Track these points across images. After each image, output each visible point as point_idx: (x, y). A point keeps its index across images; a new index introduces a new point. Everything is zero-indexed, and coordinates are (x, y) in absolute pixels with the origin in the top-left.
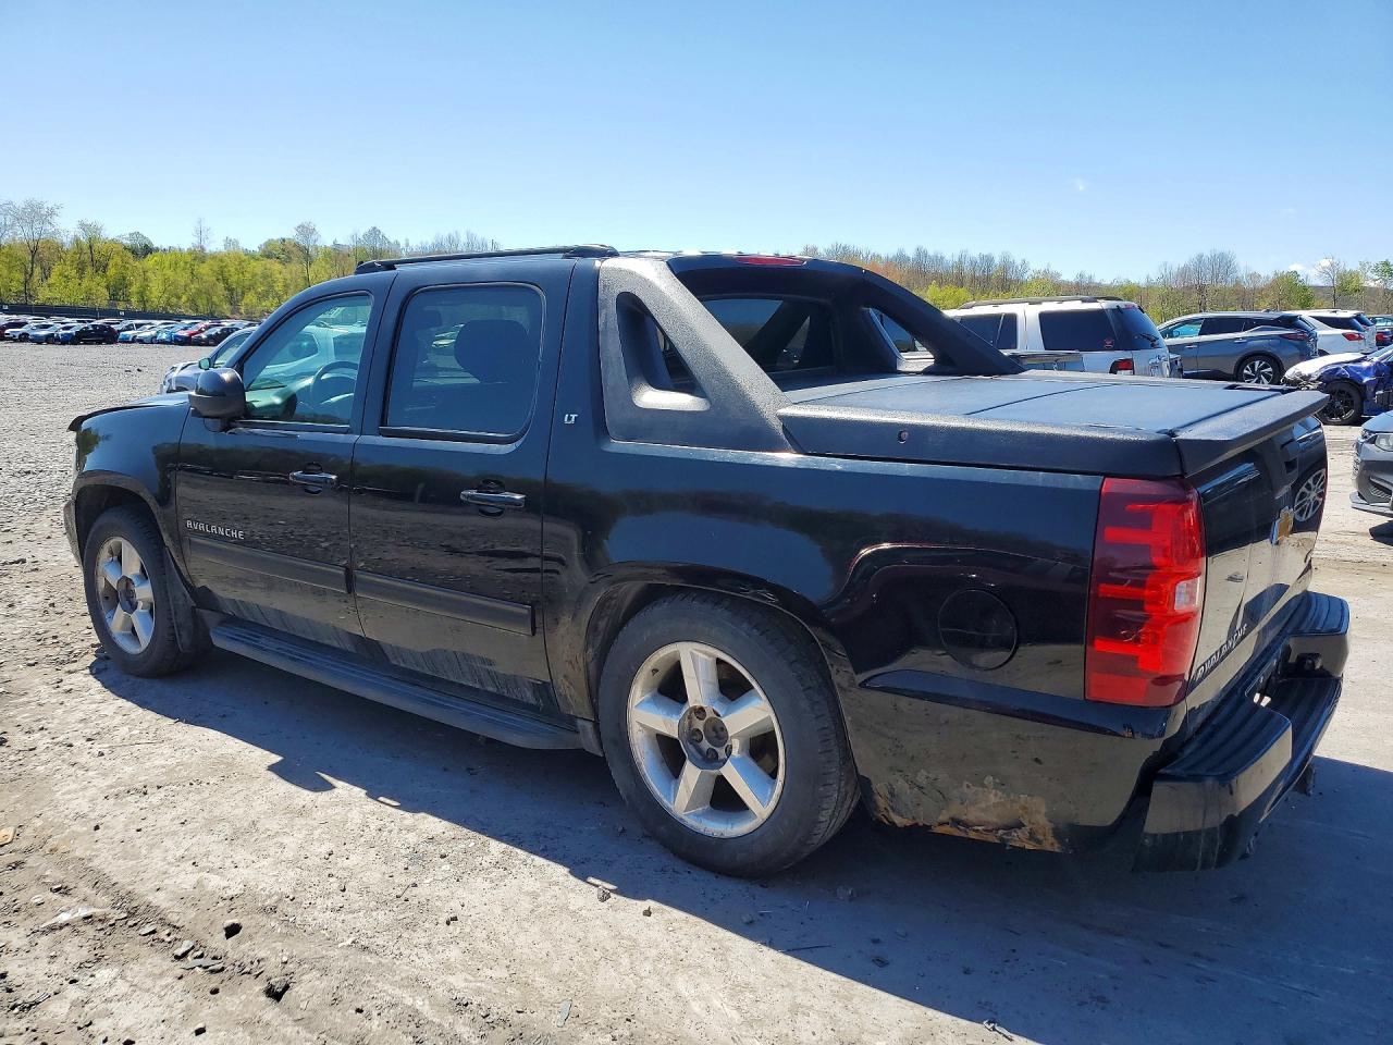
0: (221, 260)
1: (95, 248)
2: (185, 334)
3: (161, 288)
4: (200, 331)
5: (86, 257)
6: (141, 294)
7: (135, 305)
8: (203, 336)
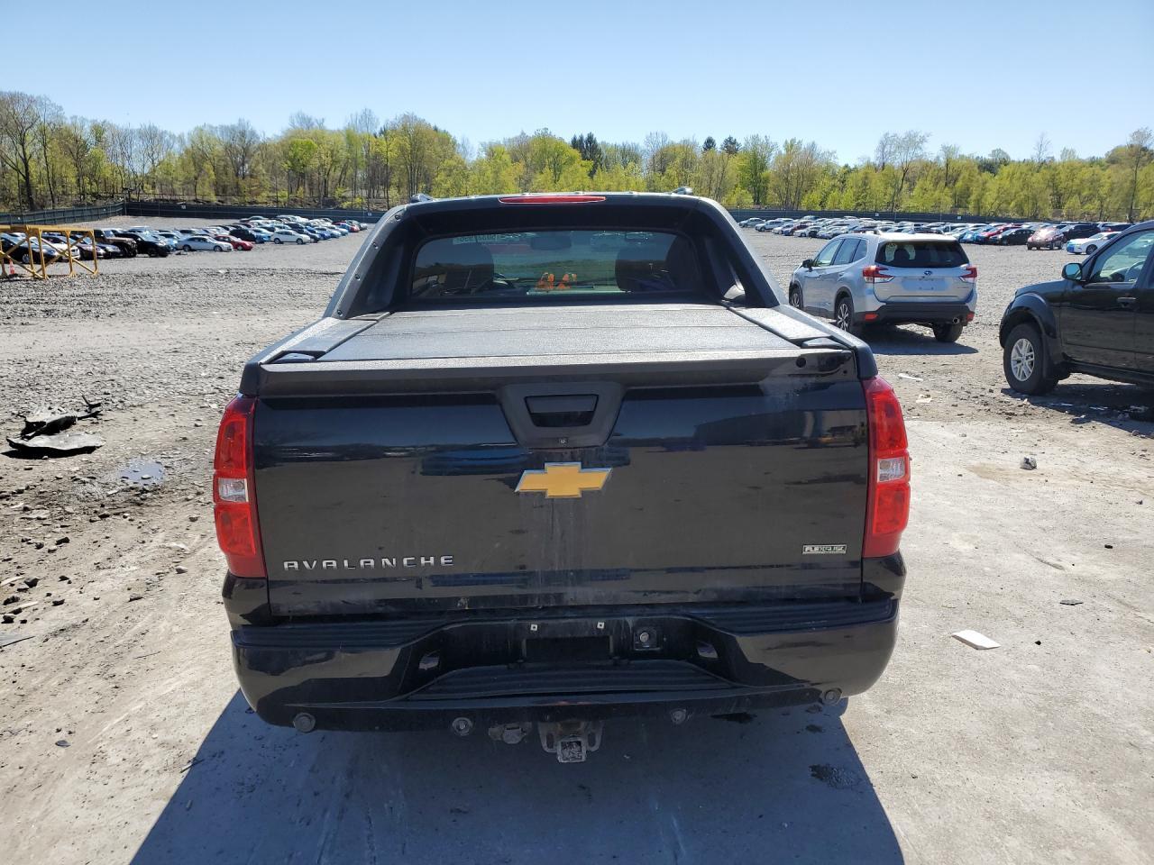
0: (1055, 169)
1: (951, 165)
2: (986, 235)
3: (995, 195)
4: (999, 233)
5: (942, 173)
6: (978, 201)
7: (971, 211)
8: (1000, 237)
